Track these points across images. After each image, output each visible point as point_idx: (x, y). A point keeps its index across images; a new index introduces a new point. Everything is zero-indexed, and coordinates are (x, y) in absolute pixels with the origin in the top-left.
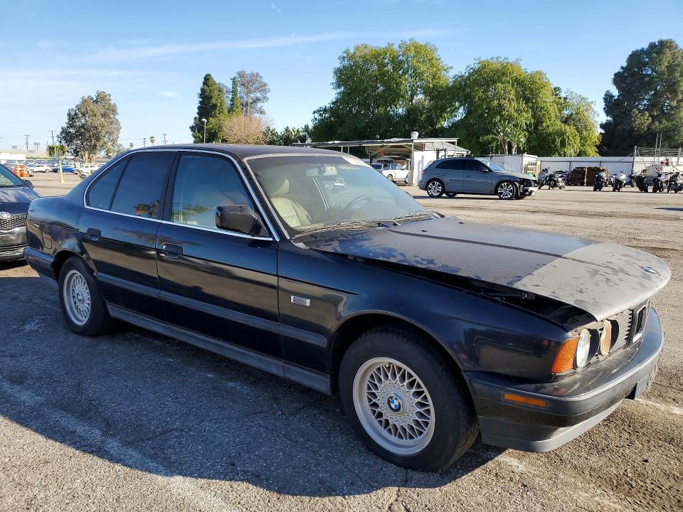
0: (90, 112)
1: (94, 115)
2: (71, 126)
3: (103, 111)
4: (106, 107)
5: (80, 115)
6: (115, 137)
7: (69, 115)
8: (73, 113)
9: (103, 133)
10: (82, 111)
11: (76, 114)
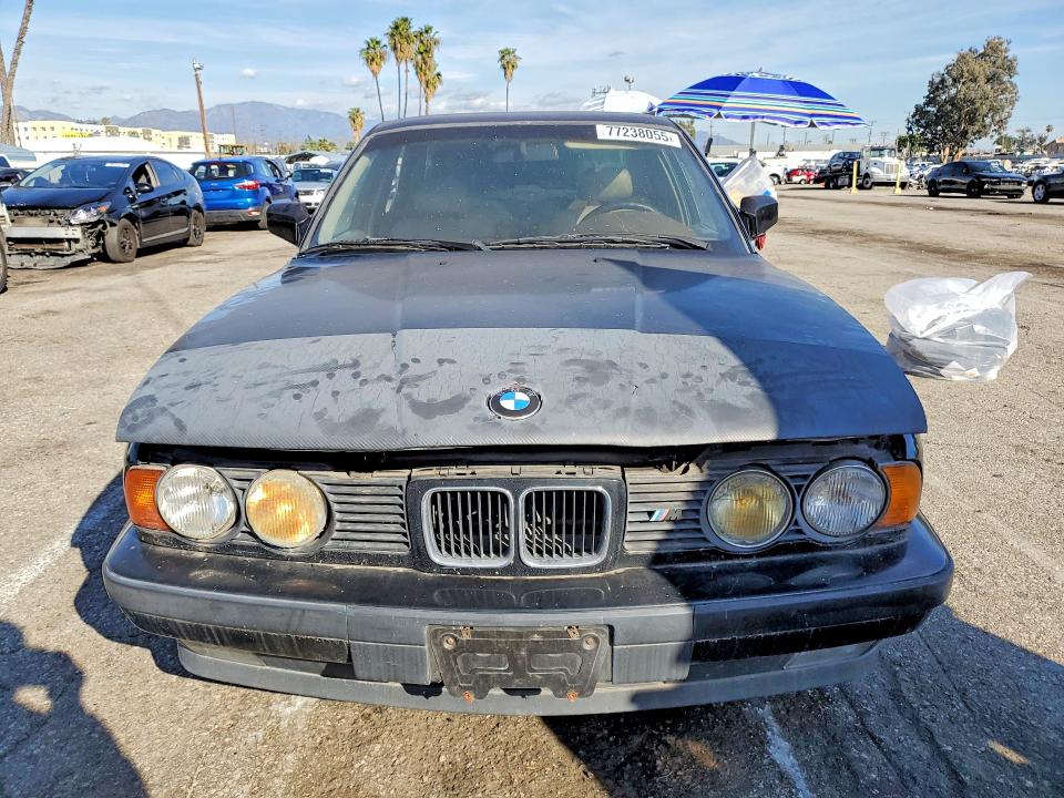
0: (966, 75)
1: (974, 80)
2: (930, 101)
3: (989, 70)
4: (999, 62)
5: (950, 81)
6: (1004, 115)
7: (931, 83)
8: (937, 80)
9: (985, 109)
10: (954, 74)
11: (943, 81)
